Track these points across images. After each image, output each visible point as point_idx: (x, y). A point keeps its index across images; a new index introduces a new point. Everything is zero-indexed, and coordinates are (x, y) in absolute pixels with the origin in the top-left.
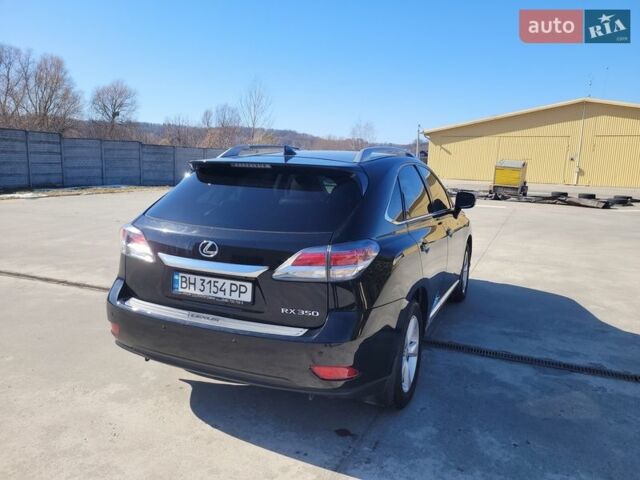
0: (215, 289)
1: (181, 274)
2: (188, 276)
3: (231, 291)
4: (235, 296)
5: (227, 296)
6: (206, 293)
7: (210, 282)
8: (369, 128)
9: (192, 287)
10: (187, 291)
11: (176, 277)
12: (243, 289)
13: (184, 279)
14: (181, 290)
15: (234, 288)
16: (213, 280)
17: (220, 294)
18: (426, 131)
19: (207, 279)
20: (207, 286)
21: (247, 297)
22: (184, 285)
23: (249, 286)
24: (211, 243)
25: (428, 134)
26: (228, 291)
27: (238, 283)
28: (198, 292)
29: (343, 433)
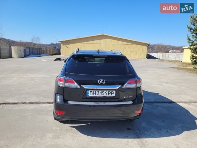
0: (103, 94)
1: (90, 91)
2: (92, 91)
3: (109, 94)
4: (110, 95)
5: (107, 95)
6: (100, 95)
7: (101, 92)
8: (38, 39)
9: (94, 94)
10: (92, 96)
11: (88, 92)
12: (113, 93)
13: (91, 92)
14: (90, 96)
15: (109, 93)
16: (102, 91)
17: (105, 95)
18: (60, 41)
19: (100, 91)
20: (100, 93)
21: (114, 95)
22: (91, 94)
23: (115, 91)
24: (102, 80)
25: (61, 42)
26: (107, 94)
27: (111, 91)
28: (97, 96)
29: (129, 129)
